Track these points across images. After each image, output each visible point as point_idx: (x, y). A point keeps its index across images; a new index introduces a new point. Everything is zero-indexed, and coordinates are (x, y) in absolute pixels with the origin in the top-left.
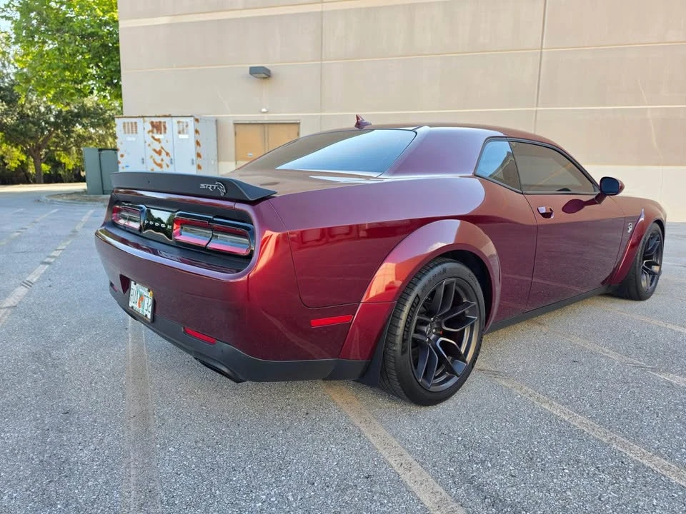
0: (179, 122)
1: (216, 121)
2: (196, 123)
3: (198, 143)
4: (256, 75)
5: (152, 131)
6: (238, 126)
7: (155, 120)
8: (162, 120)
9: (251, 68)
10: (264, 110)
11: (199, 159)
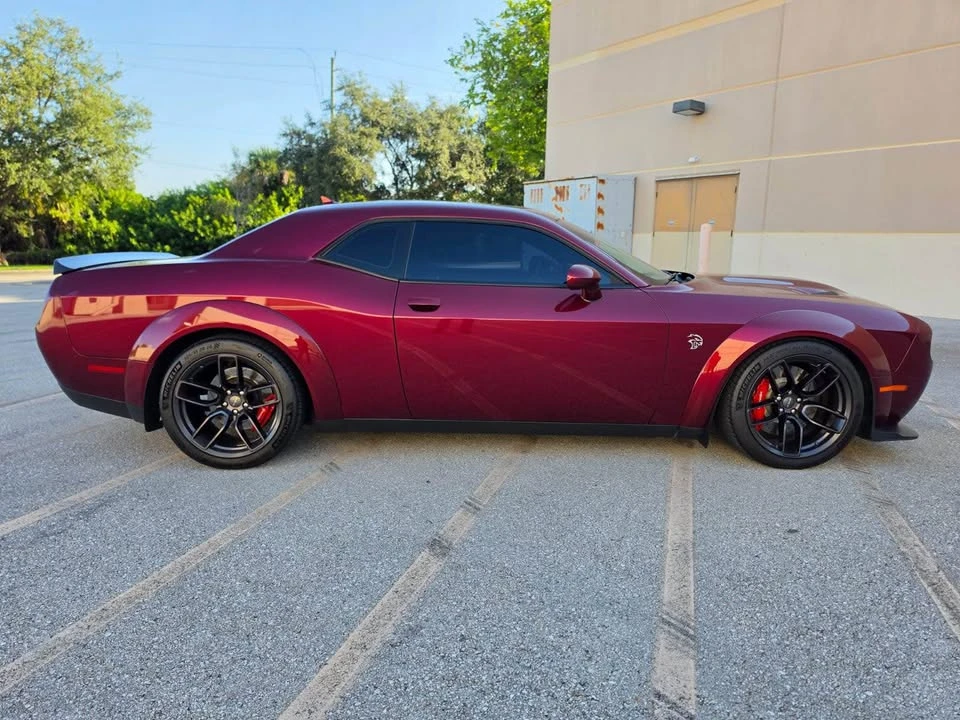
0: (581, 186)
1: (636, 179)
2: (600, 185)
3: (600, 211)
4: (684, 112)
5: (555, 199)
6: (660, 185)
7: (560, 184)
8: (566, 183)
9: (675, 104)
10: (692, 160)
11: (600, 230)
